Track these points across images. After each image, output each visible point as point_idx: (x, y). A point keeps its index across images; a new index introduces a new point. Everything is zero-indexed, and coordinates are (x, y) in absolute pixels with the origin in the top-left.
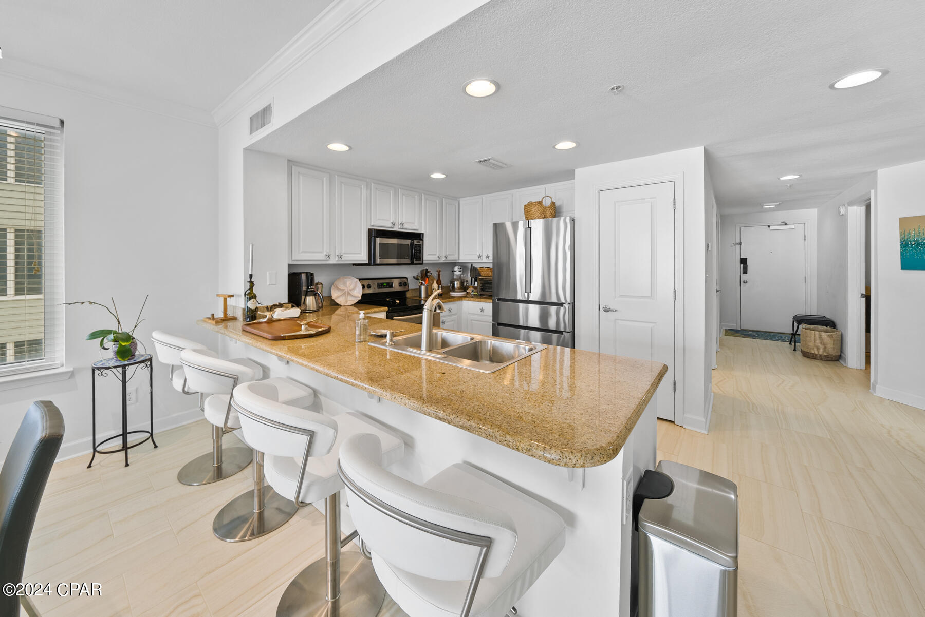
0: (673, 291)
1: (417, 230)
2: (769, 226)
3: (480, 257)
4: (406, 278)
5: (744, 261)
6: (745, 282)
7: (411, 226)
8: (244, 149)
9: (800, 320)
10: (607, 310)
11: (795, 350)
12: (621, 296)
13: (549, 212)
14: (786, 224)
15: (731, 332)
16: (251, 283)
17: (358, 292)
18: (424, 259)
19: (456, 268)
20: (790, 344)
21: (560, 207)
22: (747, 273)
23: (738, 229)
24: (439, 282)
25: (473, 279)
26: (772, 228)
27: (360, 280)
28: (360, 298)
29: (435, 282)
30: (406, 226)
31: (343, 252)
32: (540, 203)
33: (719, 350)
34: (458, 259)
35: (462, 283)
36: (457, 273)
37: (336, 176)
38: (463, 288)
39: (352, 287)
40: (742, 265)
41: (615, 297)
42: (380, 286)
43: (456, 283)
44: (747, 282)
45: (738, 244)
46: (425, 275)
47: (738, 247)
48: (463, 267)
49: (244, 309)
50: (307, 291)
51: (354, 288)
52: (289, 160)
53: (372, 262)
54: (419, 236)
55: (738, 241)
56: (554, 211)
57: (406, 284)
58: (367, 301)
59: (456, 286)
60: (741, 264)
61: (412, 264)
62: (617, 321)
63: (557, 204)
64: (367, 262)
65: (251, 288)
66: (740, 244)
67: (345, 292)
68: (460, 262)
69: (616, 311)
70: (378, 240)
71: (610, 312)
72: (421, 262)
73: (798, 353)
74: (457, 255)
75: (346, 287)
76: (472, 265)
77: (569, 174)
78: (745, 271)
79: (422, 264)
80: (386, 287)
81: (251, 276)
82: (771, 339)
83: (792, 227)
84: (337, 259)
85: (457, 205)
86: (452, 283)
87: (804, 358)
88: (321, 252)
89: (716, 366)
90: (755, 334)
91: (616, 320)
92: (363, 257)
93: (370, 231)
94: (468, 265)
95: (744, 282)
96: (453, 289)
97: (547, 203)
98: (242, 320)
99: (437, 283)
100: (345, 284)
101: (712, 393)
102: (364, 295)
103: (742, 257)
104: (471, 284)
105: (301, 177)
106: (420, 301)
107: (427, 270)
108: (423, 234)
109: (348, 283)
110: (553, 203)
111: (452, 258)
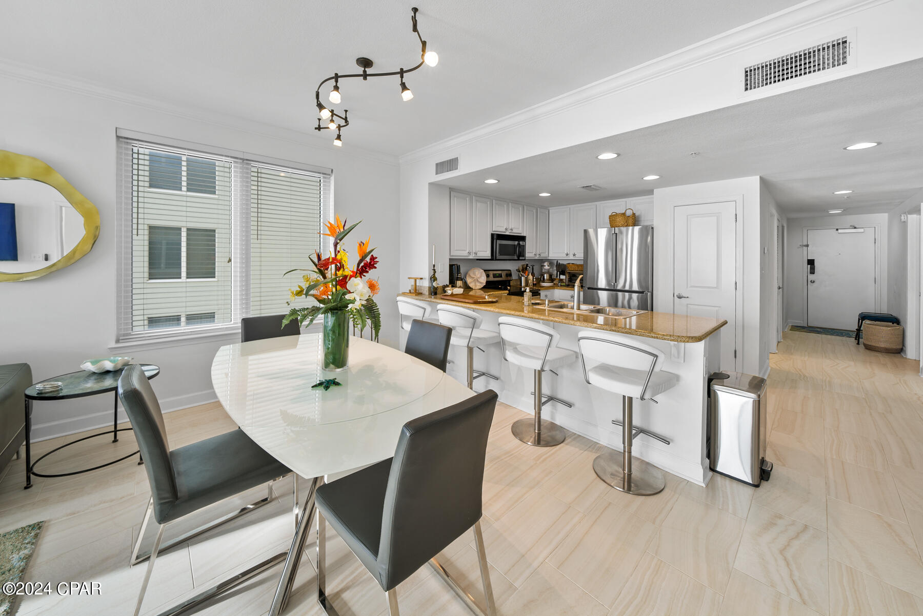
0: (735, 283)
1: (520, 234)
2: (837, 230)
3: (567, 255)
4: (510, 270)
5: (811, 262)
6: (813, 282)
7: (517, 231)
8: (429, 183)
9: (863, 317)
10: (680, 297)
11: (858, 344)
12: (692, 287)
13: (630, 221)
14: (855, 228)
15: (796, 328)
16: (434, 270)
17: (483, 280)
18: (526, 256)
19: (546, 264)
20: (856, 339)
21: (639, 217)
22: (814, 273)
23: (805, 231)
24: (533, 274)
25: (558, 273)
26: (840, 231)
27: (485, 271)
28: (485, 284)
29: (530, 274)
30: (515, 231)
31: (477, 250)
32: (624, 214)
33: (782, 340)
34: (547, 256)
35: (551, 276)
36: (547, 267)
37: (474, 197)
38: (551, 279)
39: (478, 276)
40: (809, 266)
41: (687, 288)
42: (495, 276)
43: (545, 275)
44: (814, 282)
45: (805, 246)
46: (524, 269)
47: (805, 248)
48: (551, 263)
49: (430, 288)
50: (457, 277)
51: (481, 277)
52: (450, 188)
53: (493, 258)
54: (523, 238)
55: (805, 243)
56: (634, 220)
57: (510, 275)
58: (490, 286)
59: (545, 278)
60: (808, 264)
61: (519, 259)
62: (689, 306)
63: (637, 214)
64: (490, 258)
65: (434, 274)
66: (807, 246)
67: (475, 280)
68: (549, 258)
69: (687, 297)
70: (499, 242)
71: (683, 298)
72: (523, 258)
73: (862, 346)
74: (547, 253)
75: (475, 275)
76: (557, 262)
77: (650, 192)
78: (812, 271)
79: (525, 260)
80: (498, 277)
81: (434, 266)
82: (837, 335)
83: (862, 230)
84: (474, 255)
85: (547, 213)
86: (542, 275)
87: (867, 351)
88: (465, 250)
89: (777, 352)
90: (822, 331)
91: (687, 304)
92: (487, 254)
93: (492, 235)
94: (553, 261)
95: (811, 282)
96: (544, 281)
97: (629, 213)
98: (428, 294)
99: (532, 275)
100: (474, 274)
101: (770, 368)
102: (487, 282)
103: (809, 259)
104: (557, 277)
105: (455, 199)
106: (521, 289)
107: (527, 265)
108: (525, 237)
109: (477, 273)
110: (634, 214)
111: (544, 256)
